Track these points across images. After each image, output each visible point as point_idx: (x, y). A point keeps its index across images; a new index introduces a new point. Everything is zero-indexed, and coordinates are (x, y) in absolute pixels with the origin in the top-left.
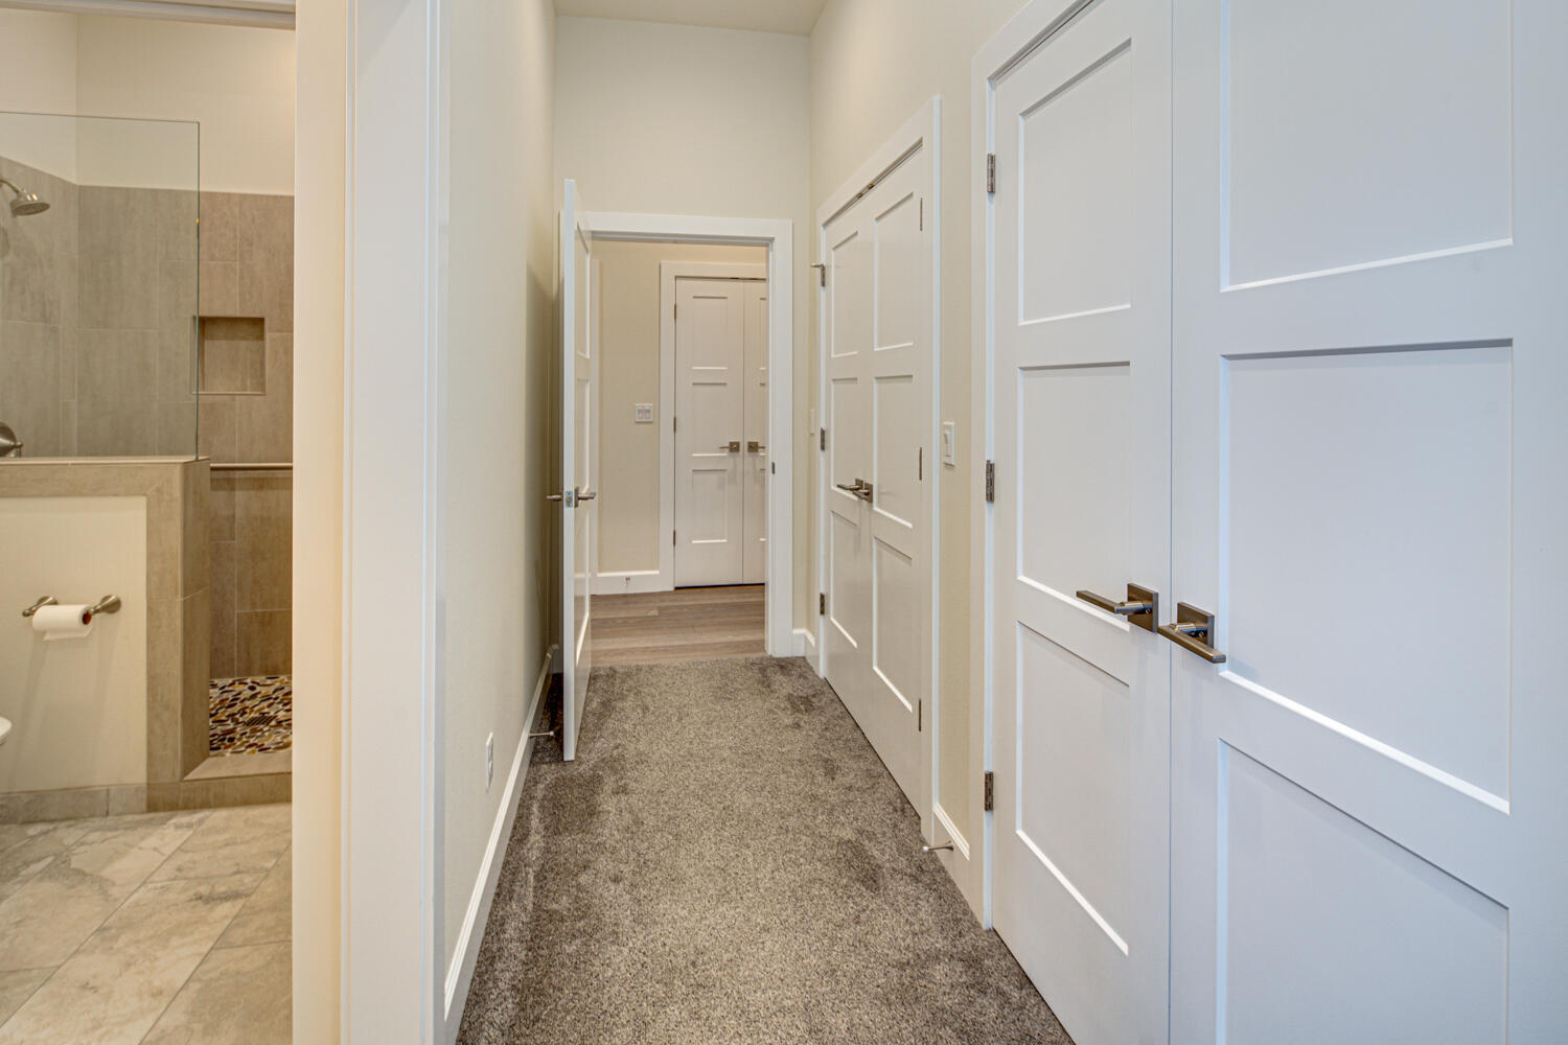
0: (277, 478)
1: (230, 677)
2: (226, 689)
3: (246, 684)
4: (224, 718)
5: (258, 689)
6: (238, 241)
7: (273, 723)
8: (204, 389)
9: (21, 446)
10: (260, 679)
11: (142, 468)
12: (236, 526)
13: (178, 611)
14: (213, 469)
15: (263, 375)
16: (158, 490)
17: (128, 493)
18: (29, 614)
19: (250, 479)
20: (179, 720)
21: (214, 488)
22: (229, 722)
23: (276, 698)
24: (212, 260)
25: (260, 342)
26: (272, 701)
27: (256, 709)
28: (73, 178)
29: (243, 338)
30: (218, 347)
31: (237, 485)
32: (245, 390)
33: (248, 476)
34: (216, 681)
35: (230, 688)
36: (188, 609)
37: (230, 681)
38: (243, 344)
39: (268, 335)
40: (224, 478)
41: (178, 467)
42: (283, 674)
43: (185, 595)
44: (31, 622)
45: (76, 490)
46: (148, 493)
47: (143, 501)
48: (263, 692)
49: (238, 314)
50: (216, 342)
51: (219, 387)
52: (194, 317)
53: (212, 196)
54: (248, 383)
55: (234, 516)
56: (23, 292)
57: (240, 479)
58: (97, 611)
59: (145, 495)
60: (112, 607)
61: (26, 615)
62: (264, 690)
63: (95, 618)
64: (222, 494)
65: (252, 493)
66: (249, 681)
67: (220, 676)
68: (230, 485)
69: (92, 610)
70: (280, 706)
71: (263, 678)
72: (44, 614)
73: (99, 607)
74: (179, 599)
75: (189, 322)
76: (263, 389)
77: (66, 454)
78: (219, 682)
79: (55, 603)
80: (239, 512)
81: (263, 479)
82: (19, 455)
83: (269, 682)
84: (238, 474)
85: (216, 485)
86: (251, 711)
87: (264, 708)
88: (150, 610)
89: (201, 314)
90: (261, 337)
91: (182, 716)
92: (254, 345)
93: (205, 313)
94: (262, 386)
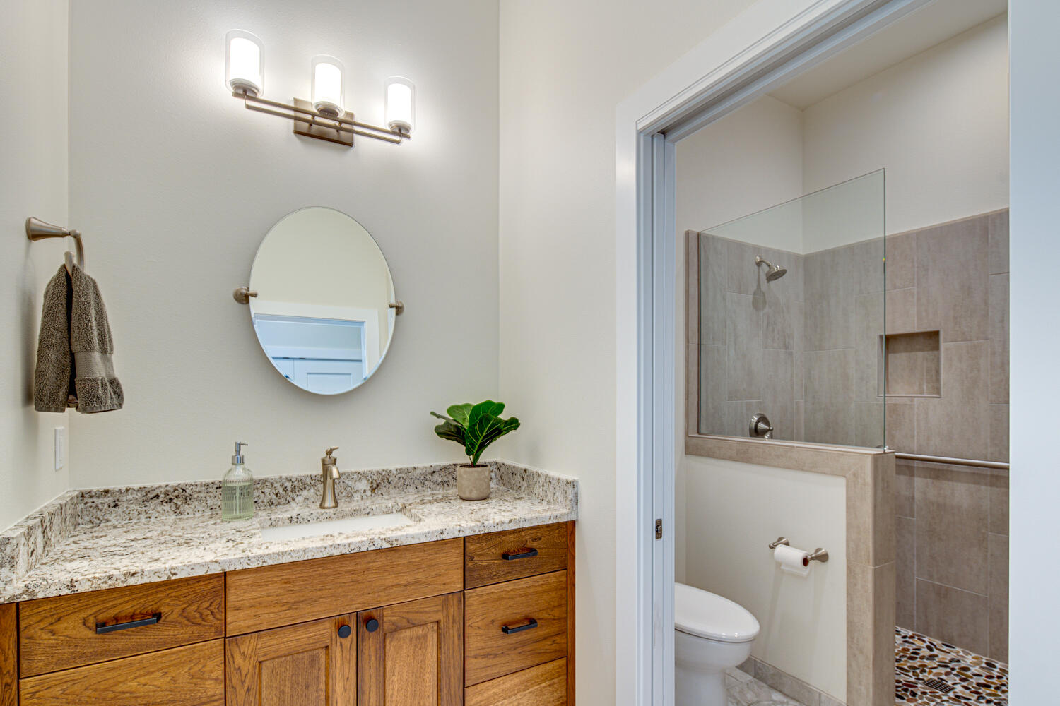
0: (952, 471)
1: (912, 630)
2: (907, 639)
3: (924, 641)
4: (906, 667)
5: (936, 652)
6: (916, 269)
7: (951, 694)
8: (888, 393)
9: (772, 430)
10: (937, 642)
11: (843, 455)
12: (915, 507)
13: (870, 577)
14: (897, 457)
15: (938, 380)
16: (855, 475)
17: (832, 474)
18: (772, 547)
19: (928, 468)
20: (871, 666)
21: (898, 473)
22: (911, 674)
23: (953, 669)
24: (895, 289)
25: (936, 352)
26: (948, 670)
27: (934, 671)
28: (802, 251)
29: (920, 350)
30: (900, 359)
31: (915, 472)
32: (922, 393)
33: (925, 466)
34: (899, 629)
35: (911, 640)
36: (878, 575)
37: (911, 633)
38: (920, 354)
39: (943, 346)
40: (906, 465)
41: (870, 456)
42: (958, 647)
43: (875, 564)
44: (773, 554)
45: (799, 467)
46: (847, 475)
47: (843, 481)
48: (940, 656)
49: (916, 330)
50: (898, 355)
51: (900, 391)
52: (881, 337)
53: (895, 238)
54: (925, 387)
55: (913, 498)
56: (773, 331)
57: (918, 467)
58: (812, 558)
59: (845, 477)
60: (823, 558)
61: (771, 547)
62: (941, 655)
63: (812, 563)
64: (903, 478)
65: (929, 481)
66: (926, 639)
67: (903, 626)
68: (910, 472)
69: (809, 557)
70: (957, 680)
71: (940, 642)
72: (781, 549)
73: (813, 556)
74: (871, 567)
75: (877, 340)
76: (939, 393)
77: (798, 439)
78: (904, 632)
79: (787, 544)
80: (918, 495)
81: (939, 470)
82: (771, 437)
83: (945, 648)
84: (916, 464)
85: (899, 469)
86: (930, 672)
87: (941, 674)
88: (849, 568)
89: (886, 334)
90: (937, 348)
91: (873, 664)
92: (929, 355)
93: (889, 332)
94: (937, 390)
